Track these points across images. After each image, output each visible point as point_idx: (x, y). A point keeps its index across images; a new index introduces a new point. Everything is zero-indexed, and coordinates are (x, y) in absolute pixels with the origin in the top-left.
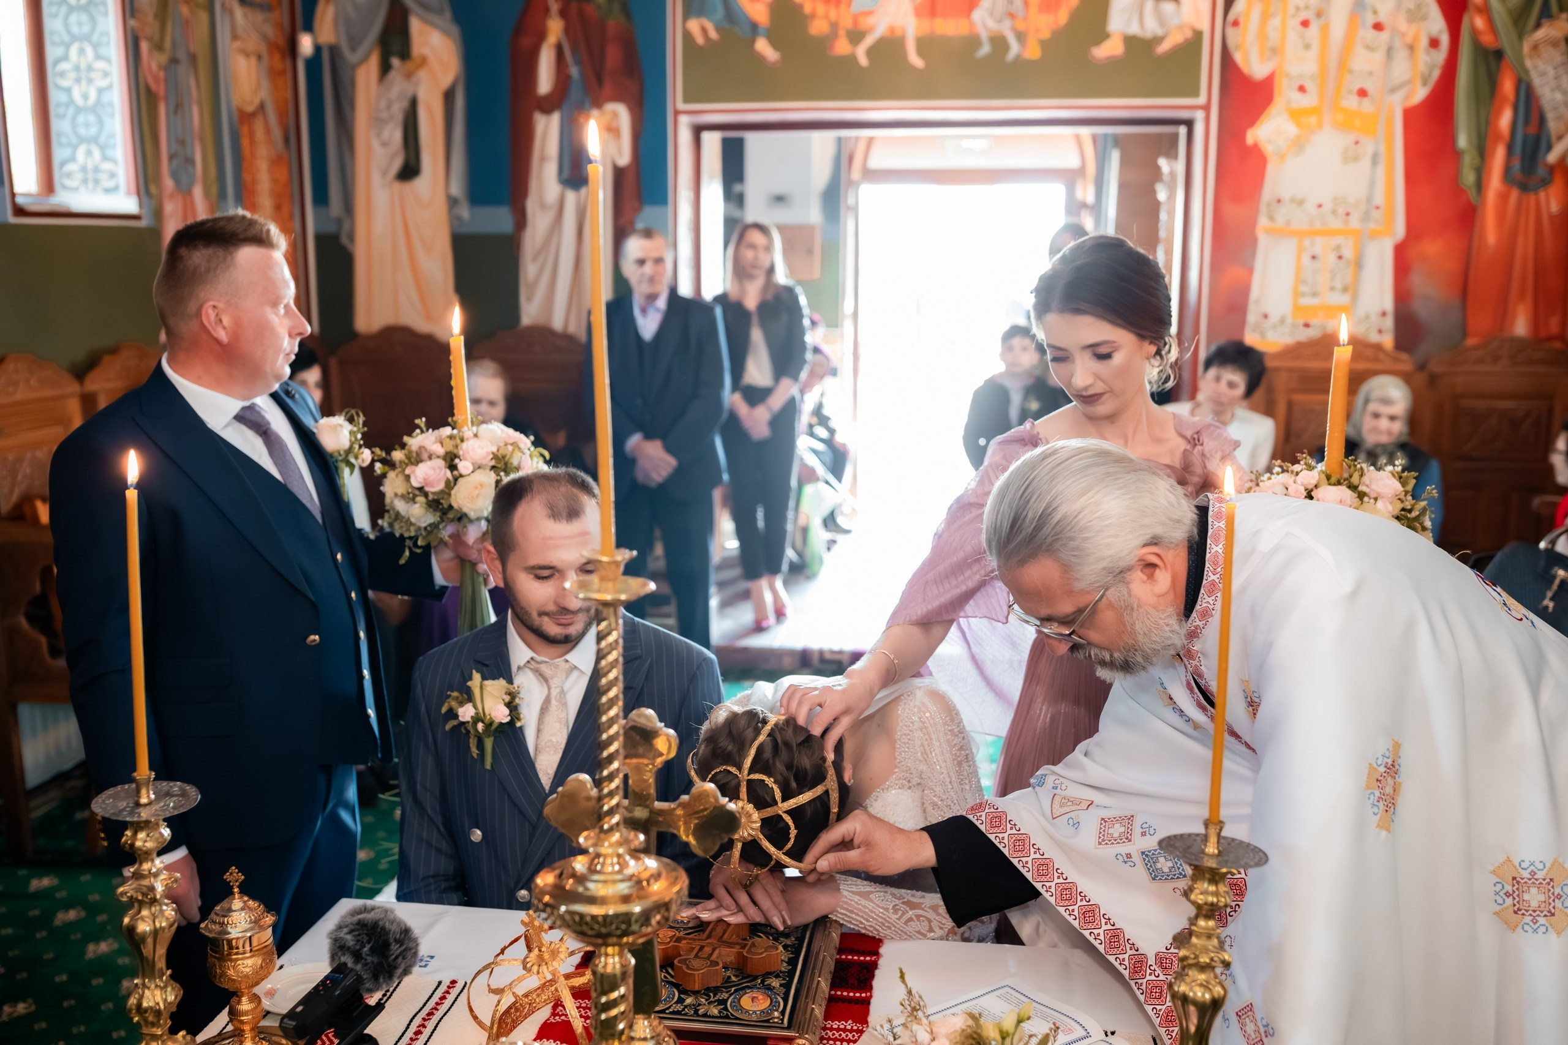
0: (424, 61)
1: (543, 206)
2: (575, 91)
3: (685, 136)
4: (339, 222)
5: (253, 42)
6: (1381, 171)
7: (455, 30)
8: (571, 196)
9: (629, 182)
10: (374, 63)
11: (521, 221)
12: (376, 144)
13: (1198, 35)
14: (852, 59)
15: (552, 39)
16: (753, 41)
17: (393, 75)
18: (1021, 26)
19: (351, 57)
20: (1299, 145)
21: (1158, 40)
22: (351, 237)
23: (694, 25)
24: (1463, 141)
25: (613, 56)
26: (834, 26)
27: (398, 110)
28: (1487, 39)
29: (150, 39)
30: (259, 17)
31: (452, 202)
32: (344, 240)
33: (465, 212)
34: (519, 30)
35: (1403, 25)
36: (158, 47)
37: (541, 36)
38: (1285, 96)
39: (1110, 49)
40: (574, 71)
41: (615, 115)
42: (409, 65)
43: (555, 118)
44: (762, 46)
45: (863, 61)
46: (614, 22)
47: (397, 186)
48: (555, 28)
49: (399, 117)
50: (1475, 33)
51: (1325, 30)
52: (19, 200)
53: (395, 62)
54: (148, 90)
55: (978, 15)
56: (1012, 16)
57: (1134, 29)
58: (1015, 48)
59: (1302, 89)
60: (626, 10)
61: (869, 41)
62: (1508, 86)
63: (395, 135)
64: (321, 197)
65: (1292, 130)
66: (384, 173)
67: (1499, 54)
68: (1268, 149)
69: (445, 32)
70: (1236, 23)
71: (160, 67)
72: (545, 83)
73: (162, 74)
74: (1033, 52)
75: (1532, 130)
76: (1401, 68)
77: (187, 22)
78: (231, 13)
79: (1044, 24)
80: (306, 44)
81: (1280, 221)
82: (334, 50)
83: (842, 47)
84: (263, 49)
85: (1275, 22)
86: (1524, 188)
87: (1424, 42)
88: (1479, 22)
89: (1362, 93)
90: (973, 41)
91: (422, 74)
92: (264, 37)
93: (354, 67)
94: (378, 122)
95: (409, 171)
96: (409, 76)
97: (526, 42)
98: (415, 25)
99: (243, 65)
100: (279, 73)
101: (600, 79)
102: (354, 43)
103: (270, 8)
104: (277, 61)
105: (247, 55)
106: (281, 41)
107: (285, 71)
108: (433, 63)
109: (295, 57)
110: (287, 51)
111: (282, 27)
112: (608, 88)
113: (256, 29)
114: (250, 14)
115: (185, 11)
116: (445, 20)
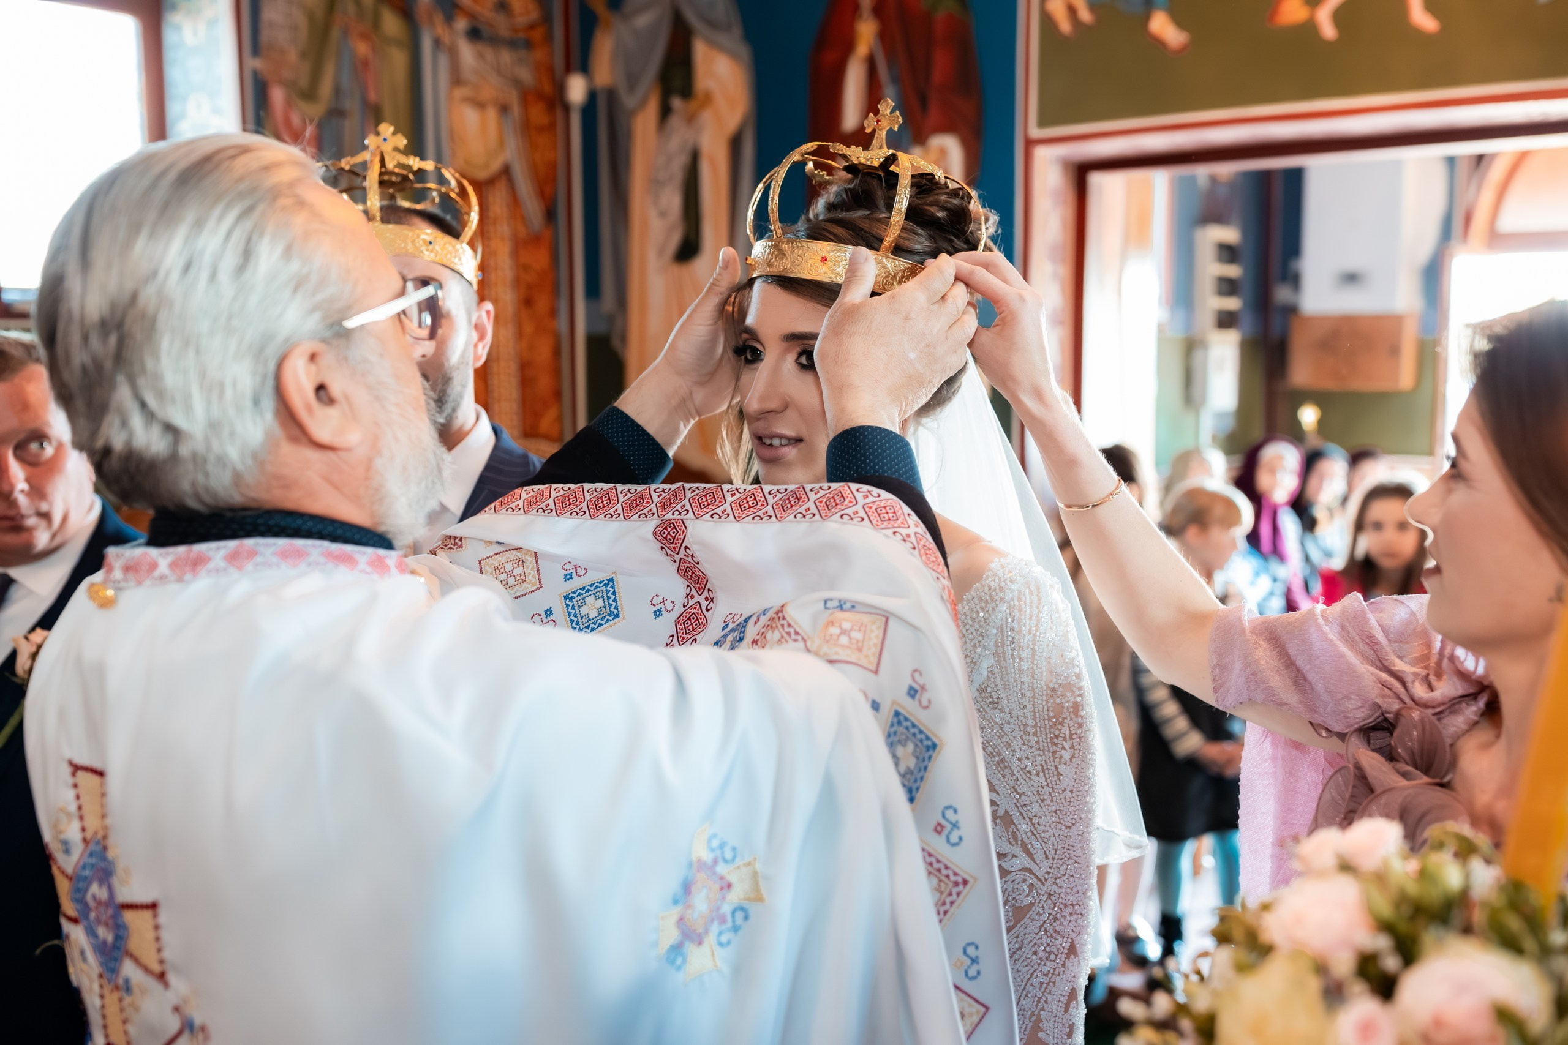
0: (708, 99)
4: (611, 319)
5: (492, 88)
7: (744, 51)
10: (653, 106)
12: (652, 214)
15: (862, 49)
16: (1147, 18)
17: (675, 121)
19: (629, 101)
22: (624, 338)
23: (1057, 5)
25: (942, 65)
27: (678, 167)
29: (290, 86)
30: (506, 57)
32: (616, 342)
34: (821, 42)
36: (309, 95)
37: (848, 47)
40: (890, 94)
41: (943, 152)
42: (693, 104)
44: (1161, 24)
45: (1328, 31)
46: (945, 11)
47: (676, 270)
48: (867, 32)
49: (679, 177)
52: (9, 297)
53: (676, 103)
63: (673, 200)
66: (661, 252)
69: (733, 55)
72: (852, 113)
77: (366, 64)
78: (453, 52)
80: (577, 89)
82: (611, 94)
83: (1293, 11)
84: (513, 98)
91: (707, 117)
92: (516, 83)
93: (632, 113)
94: (655, 184)
95: (688, 249)
96: (691, 119)
97: (830, 57)
98: (700, 50)
99: (470, 117)
100: (541, 129)
101: (924, 102)
102: (632, 81)
103: (529, 45)
104: (538, 114)
105: (480, 105)
106: (547, 88)
107: (552, 126)
108: (720, 100)
109: (567, 108)
110: (557, 100)
111: (550, 70)
112: (934, 114)
113: (499, 72)
114: (489, 53)
115: (362, 48)
116: (734, 39)
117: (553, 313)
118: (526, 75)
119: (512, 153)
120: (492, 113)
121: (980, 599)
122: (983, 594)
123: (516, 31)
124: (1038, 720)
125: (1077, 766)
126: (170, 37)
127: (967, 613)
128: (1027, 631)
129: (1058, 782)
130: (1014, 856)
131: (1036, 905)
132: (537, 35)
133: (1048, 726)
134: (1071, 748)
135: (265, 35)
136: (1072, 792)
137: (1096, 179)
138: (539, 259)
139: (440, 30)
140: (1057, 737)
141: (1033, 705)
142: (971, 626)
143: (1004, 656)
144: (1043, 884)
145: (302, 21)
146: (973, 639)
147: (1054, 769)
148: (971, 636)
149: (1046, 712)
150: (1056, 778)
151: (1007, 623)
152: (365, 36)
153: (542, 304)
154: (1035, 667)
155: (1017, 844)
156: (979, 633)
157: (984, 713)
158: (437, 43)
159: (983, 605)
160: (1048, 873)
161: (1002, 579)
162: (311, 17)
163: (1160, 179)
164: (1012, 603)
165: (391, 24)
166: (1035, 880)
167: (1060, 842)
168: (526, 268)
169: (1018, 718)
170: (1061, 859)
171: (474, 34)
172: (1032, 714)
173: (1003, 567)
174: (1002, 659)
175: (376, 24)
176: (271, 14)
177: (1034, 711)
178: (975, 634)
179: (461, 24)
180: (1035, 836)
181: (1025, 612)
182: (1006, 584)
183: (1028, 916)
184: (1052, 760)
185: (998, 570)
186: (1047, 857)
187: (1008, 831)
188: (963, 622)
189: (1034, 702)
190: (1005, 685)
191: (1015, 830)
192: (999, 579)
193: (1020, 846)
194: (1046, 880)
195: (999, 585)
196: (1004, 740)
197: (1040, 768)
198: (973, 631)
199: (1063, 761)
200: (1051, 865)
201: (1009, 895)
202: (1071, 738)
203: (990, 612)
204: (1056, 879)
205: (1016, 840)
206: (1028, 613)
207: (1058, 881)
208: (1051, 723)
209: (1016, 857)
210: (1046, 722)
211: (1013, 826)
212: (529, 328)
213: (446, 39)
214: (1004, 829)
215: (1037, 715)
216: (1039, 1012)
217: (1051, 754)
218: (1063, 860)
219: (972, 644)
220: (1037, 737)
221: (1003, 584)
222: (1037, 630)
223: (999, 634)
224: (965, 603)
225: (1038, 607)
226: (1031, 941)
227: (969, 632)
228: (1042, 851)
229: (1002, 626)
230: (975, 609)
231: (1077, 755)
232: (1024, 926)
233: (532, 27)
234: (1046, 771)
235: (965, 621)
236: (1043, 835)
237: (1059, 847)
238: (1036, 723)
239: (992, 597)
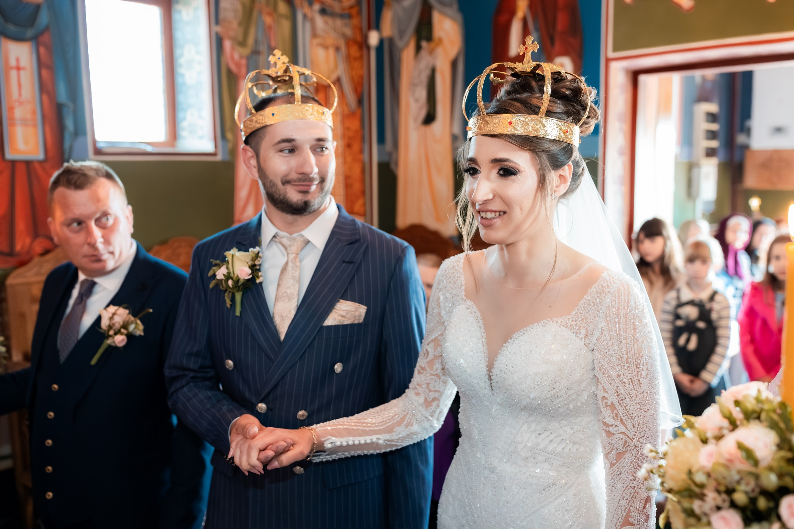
0: (440, 41)
3: (622, 80)
4: (390, 154)
5: (332, 38)
7: (459, 17)
10: (412, 46)
12: (411, 100)
15: (520, 14)
17: (424, 53)
19: (400, 44)
22: (397, 164)
25: (562, 21)
27: (425, 77)
29: (233, 39)
30: (339, 23)
31: (455, 138)
32: (393, 166)
34: (499, 11)
36: (243, 44)
37: (512, 13)
42: (432, 45)
47: (424, 129)
48: (523, 5)
49: (425, 81)
52: (100, 145)
53: (424, 44)
54: (230, 72)
63: (422, 93)
66: (415, 120)
69: (453, 19)
71: (241, 57)
72: (513, 47)
73: (244, 62)
77: (270, 28)
78: (312, 21)
80: (374, 38)
82: (391, 40)
84: (342, 44)
91: (439, 51)
92: (344, 36)
93: (401, 50)
94: (413, 85)
95: (430, 119)
96: (431, 52)
97: (503, 18)
98: (436, 17)
99: (320, 54)
100: (356, 59)
101: (552, 40)
102: (402, 33)
103: (350, 16)
104: (354, 51)
105: (326, 47)
106: (359, 38)
107: (361, 57)
108: (446, 42)
109: (368, 48)
110: (363, 44)
111: (361, 29)
112: (558, 46)
113: (335, 30)
114: (330, 21)
115: (268, 20)
116: (453, 11)
117: (361, 151)
118: (348, 31)
119: (341, 71)
120: (331, 51)
121: (597, 292)
122: (598, 289)
123: (344, 9)
124: (629, 355)
125: (650, 379)
126: (176, 16)
127: (590, 300)
128: (623, 308)
129: (640, 387)
130: (616, 426)
131: (628, 451)
132: (354, 11)
133: (634, 358)
134: (646, 370)
135: (222, 15)
136: (647, 393)
137: (643, 78)
138: (355, 124)
139: (307, 10)
140: (639, 364)
141: (626, 347)
142: (592, 306)
143: (610, 322)
144: (632, 441)
145: (239, 7)
146: (594, 313)
147: (637, 381)
148: (593, 312)
149: (633, 351)
150: (639, 385)
151: (612, 304)
152: (270, 14)
153: (356, 147)
154: (627, 327)
155: (618, 420)
156: (597, 310)
157: (600, 352)
158: (305, 16)
159: (599, 295)
160: (635, 435)
161: (609, 282)
162: (244, 5)
163: (676, 77)
164: (614, 294)
165: (283, 8)
166: (628, 439)
167: (641, 419)
168: (348, 129)
169: (618, 354)
170: (642, 428)
171: (323, 12)
172: (626, 352)
173: (609, 276)
174: (609, 323)
175: (275, 8)
176: (224, 4)
177: (627, 350)
178: (595, 310)
179: (317, 7)
180: (628, 416)
181: (621, 298)
182: (611, 284)
183: (624, 457)
184: (636, 376)
185: (606, 277)
186: (634, 427)
187: (613, 413)
188: (588, 304)
189: (627, 346)
190: (611, 337)
191: (617, 412)
192: (607, 281)
193: (619, 421)
194: (634, 439)
195: (607, 285)
196: (611, 365)
197: (630, 380)
198: (594, 309)
199: (642, 376)
200: (636, 431)
201: (613, 446)
202: (647, 365)
203: (603, 299)
204: (639, 438)
205: (617, 417)
206: (623, 299)
207: (640, 440)
208: (636, 357)
209: (617, 426)
210: (633, 356)
211: (616, 411)
212: (349, 159)
213: (309, 14)
214: (611, 412)
215: (629, 353)
216: (630, 508)
217: (636, 373)
218: (643, 429)
219: (593, 316)
220: (629, 364)
221: (609, 284)
222: (628, 308)
223: (608, 310)
224: (589, 294)
225: (628, 296)
226: (626, 470)
227: (592, 309)
228: (632, 424)
229: (609, 306)
230: (594, 297)
231: (649, 374)
232: (622, 463)
233: (351, 7)
234: (633, 382)
235: (589, 304)
236: (631, 415)
237: (641, 422)
238: (628, 356)
239: (603, 291)
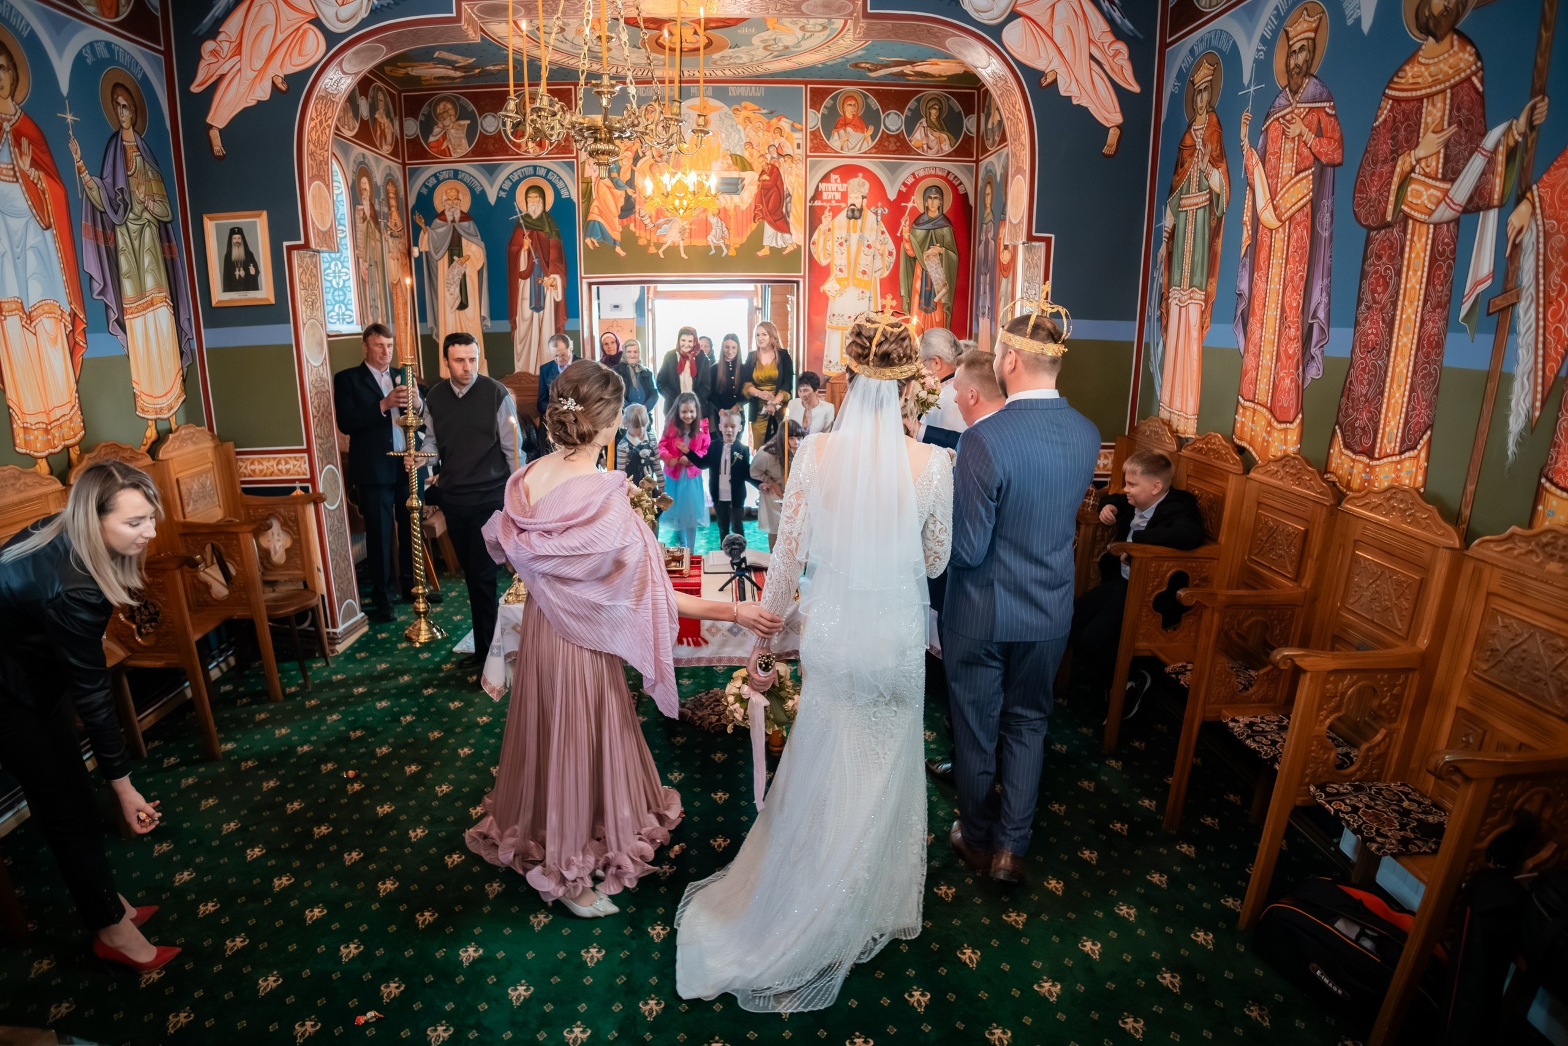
0: (468, 258)
1: (523, 320)
2: (536, 270)
3: (585, 287)
4: (432, 329)
5: (396, 254)
6: (872, 303)
7: (482, 244)
8: (536, 315)
9: (562, 309)
10: (446, 257)
11: (514, 327)
12: (447, 294)
13: (799, 247)
14: (657, 254)
15: (526, 247)
16: (614, 248)
17: (455, 264)
18: (727, 242)
19: (436, 257)
20: (840, 293)
21: (784, 249)
22: (438, 336)
23: (588, 241)
24: (903, 293)
25: (553, 254)
26: (649, 241)
27: (457, 279)
28: (910, 253)
29: (362, 258)
31: (483, 319)
32: (434, 337)
33: (488, 323)
34: (510, 244)
35: (879, 247)
36: (365, 260)
37: (522, 246)
38: (835, 271)
39: (764, 252)
40: (536, 261)
41: (556, 279)
42: (462, 259)
43: (528, 280)
44: (618, 249)
45: (662, 256)
46: (553, 240)
47: (458, 312)
48: (527, 242)
49: (458, 282)
50: (905, 250)
51: (849, 247)
53: (455, 258)
55: (709, 238)
56: (723, 238)
57: (774, 245)
58: (725, 251)
59: (841, 270)
60: (558, 235)
61: (664, 247)
62: (918, 271)
63: (456, 291)
64: (423, 319)
65: (838, 287)
66: (452, 307)
67: (915, 259)
68: (829, 294)
69: (478, 245)
70: (814, 244)
71: (366, 269)
72: (523, 266)
74: (733, 253)
75: (928, 288)
76: (878, 263)
79: (737, 241)
80: (416, 252)
81: (835, 324)
82: (428, 254)
83: (652, 250)
84: (398, 255)
85: (830, 243)
86: (926, 311)
87: (887, 253)
88: (907, 246)
89: (864, 273)
90: (709, 248)
91: (468, 263)
92: (399, 250)
93: (437, 261)
94: (448, 285)
95: (463, 306)
96: (462, 264)
97: (515, 248)
98: (464, 241)
99: (392, 264)
100: (405, 265)
101: (547, 264)
102: (437, 250)
103: (400, 237)
104: (404, 260)
105: (394, 259)
106: (405, 251)
108: (473, 258)
109: (411, 257)
110: (409, 253)
112: (551, 268)
113: (397, 248)
114: (396, 241)
116: (478, 240)
118: (401, 247)
119: (400, 274)
120: (397, 261)
123: (398, 233)
132: (402, 233)
139: (385, 235)
158: (385, 239)
171: (392, 235)
179: (389, 232)
213: (387, 237)
